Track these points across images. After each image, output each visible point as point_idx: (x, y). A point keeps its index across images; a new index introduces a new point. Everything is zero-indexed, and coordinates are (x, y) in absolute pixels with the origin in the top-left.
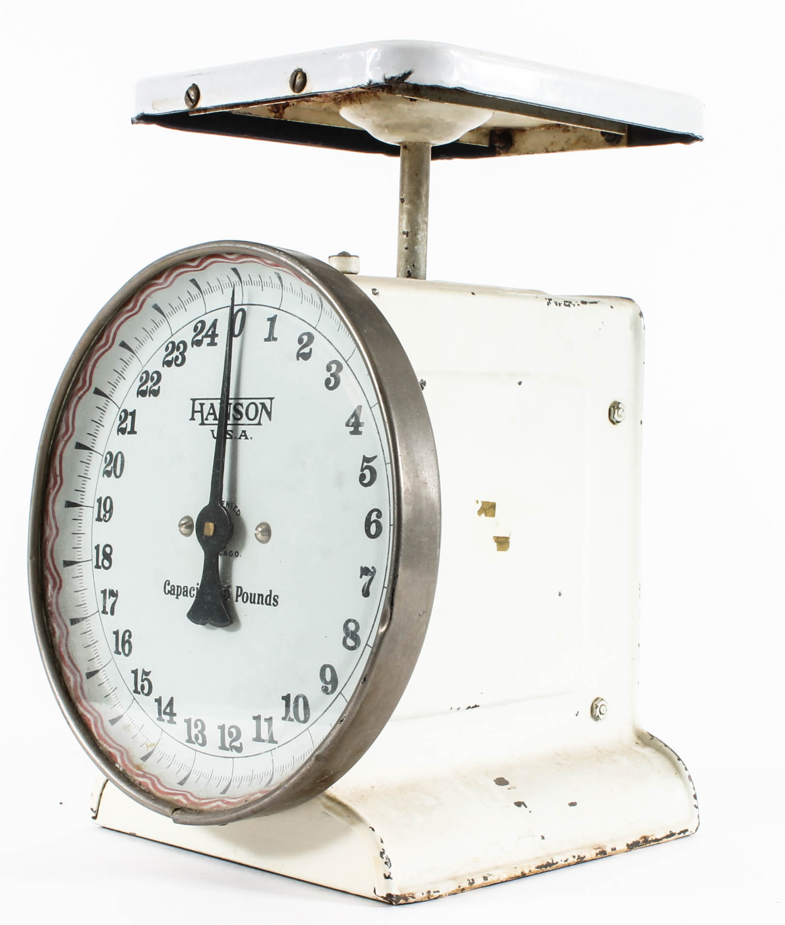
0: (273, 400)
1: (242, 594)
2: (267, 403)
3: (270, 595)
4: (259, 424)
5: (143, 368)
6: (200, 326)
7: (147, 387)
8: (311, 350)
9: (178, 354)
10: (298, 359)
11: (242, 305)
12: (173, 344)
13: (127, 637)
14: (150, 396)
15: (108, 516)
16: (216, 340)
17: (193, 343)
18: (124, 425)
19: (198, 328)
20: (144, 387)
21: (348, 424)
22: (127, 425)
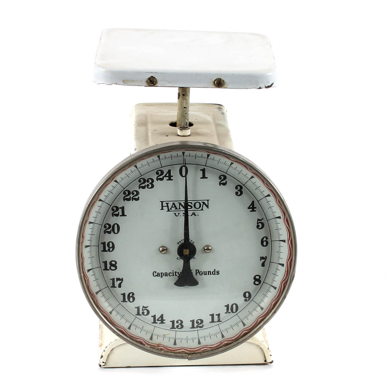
0: (209, 201)
1: (199, 272)
2: (206, 202)
4: (202, 210)
5: (124, 189)
6: (160, 172)
7: (130, 197)
8: (226, 181)
9: (148, 183)
10: (220, 185)
11: (184, 164)
12: (144, 179)
13: (131, 295)
14: (133, 200)
15: (111, 249)
16: (172, 178)
17: (157, 179)
18: (117, 213)
19: (159, 173)
20: (128, 197)
21: (249, 208)
22: (119, 213)
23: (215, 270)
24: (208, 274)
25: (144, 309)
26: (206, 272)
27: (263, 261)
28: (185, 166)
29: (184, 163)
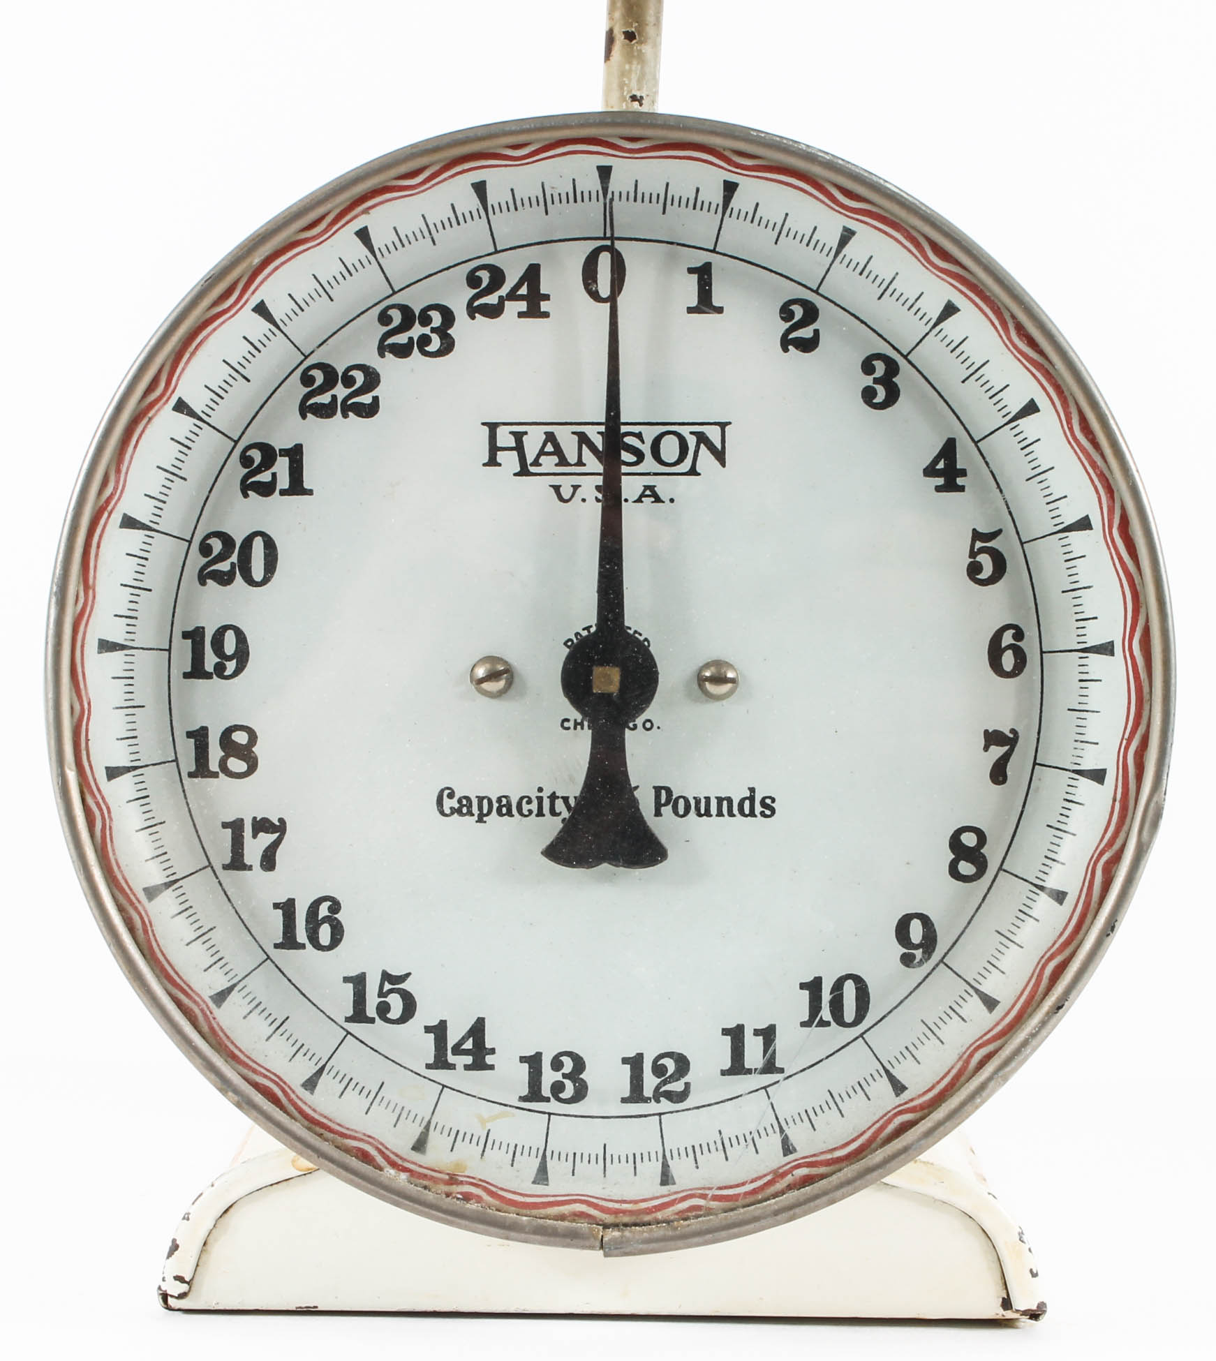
0: (727, 428)
1: (672, 801)
2: (714, 434)
3: (752, 799)
4: (693, 472)
5: (306, 357)
6: (485, 276)
7: (334, 397)
8: (816, 332)
9: (427, 330)
10: (786, 350)
11: (605, 238)
12: (406, 310)
13: (323, 911)
14: (345, 416)
15: (231, 666)
16: (544, 306)
17: (472, 311)
18: (265, 477)
19: (480, 280)
20: (325, 399)
21: (930, 471)
22: (274, 475)
23: (752, 790)
24: (720, 814)
25: (387, 986)
26: (708, 799)
27: (997, 751)
28: (611, 249)
29: (608, 235)
